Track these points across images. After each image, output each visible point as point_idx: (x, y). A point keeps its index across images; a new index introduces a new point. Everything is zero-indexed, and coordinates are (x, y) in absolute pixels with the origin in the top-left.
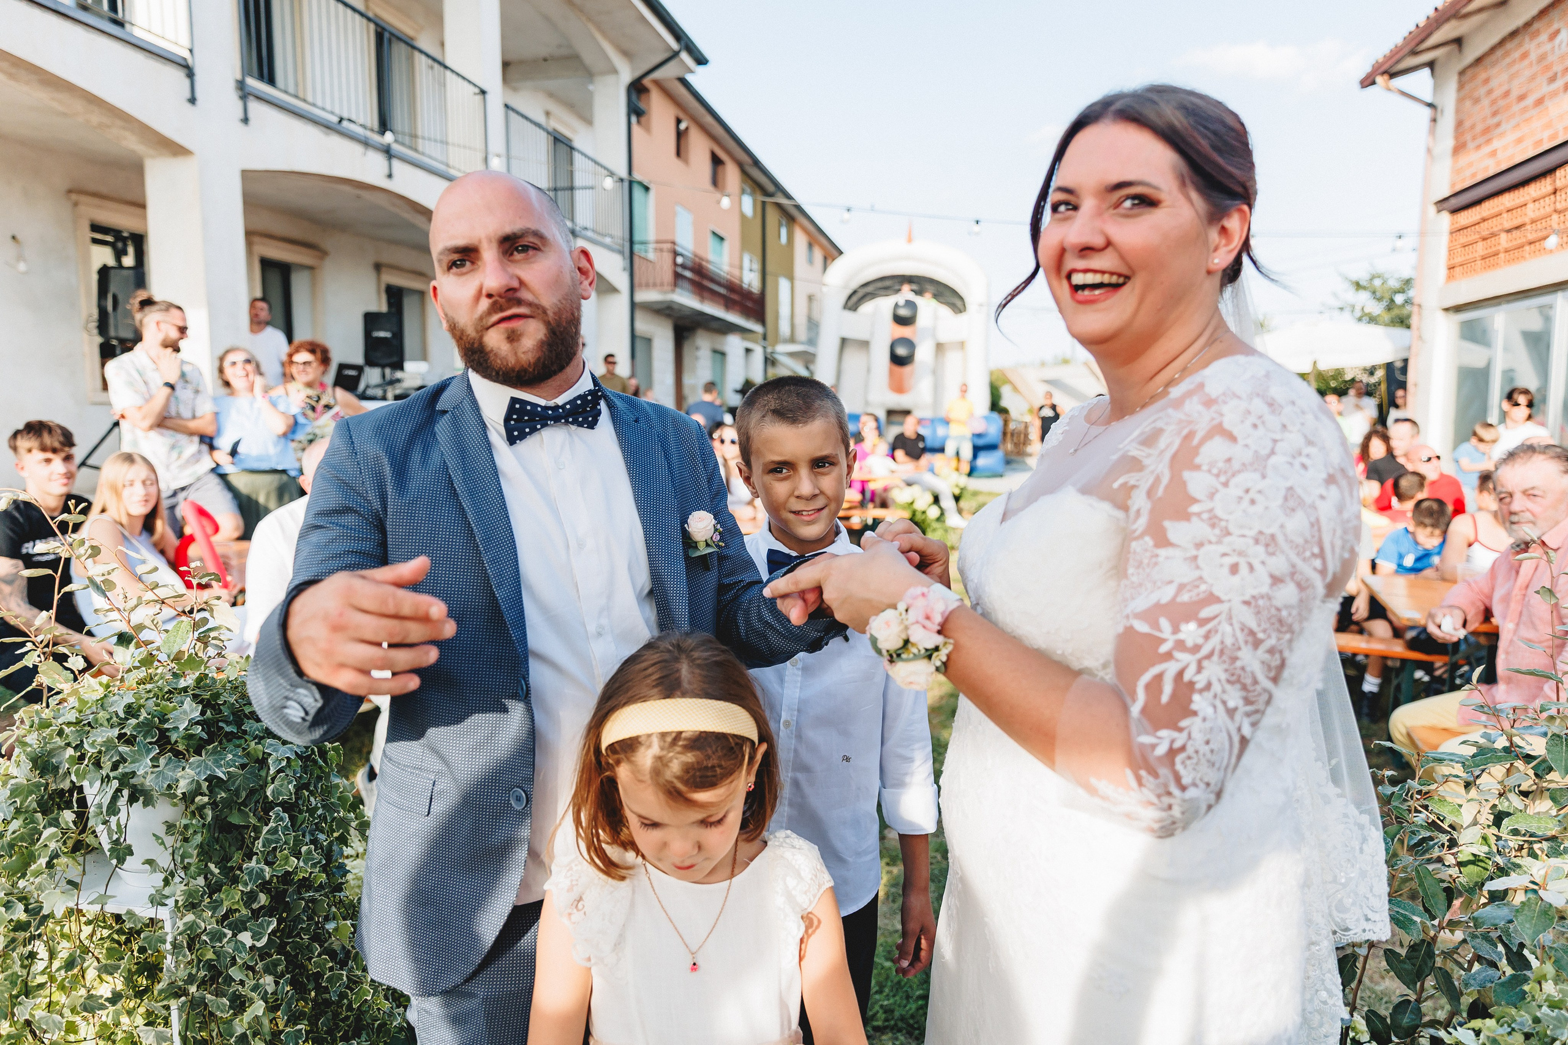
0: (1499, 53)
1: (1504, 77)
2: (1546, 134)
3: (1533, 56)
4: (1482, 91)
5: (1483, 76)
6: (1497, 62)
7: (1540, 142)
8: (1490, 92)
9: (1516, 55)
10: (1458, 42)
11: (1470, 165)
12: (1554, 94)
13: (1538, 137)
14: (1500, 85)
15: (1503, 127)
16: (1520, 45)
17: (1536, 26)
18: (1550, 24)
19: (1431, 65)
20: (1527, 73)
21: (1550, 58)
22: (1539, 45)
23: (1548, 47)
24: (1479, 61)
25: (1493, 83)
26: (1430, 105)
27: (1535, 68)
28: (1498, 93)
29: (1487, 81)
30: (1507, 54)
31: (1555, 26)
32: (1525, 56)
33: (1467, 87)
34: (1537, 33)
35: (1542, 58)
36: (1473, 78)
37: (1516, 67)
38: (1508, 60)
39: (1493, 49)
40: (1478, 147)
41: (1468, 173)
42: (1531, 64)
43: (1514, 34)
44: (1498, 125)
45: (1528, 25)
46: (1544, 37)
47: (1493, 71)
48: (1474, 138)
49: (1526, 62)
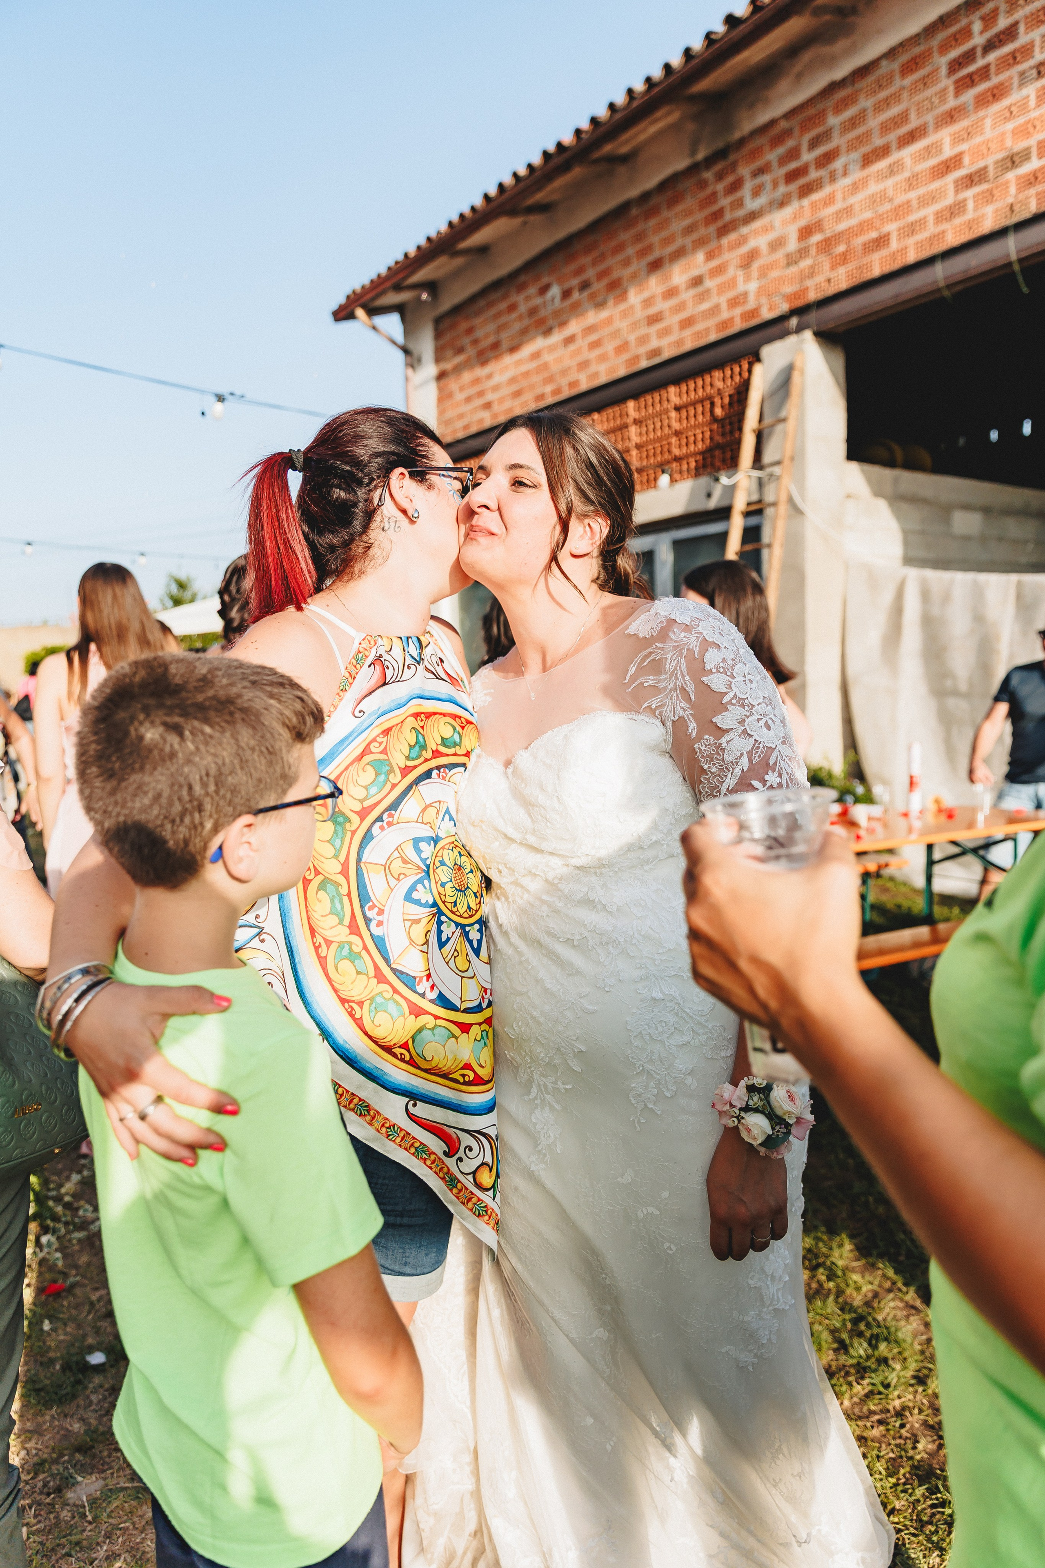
0: (482, 303)
1: (491, 327)
2: (548, 389)
3: (523, 308)
4: (466, 341)
5: (464, 325)
6: (478, 313)
7: (541, 397)
8: (475, 342)
9: (503, 306)
10: (432, 286)
11: (461, 416)
12: (552, 349)
13: (539, 391)
14: (486, 336)
15: (497, 379)
16: (505, 297)
17: (522, 278)
18: (537, 278)
19: (400, 309)
20: (517, 326)
21: (542, 313)
22: (528, 298)
23: (538, 301)
24: (457, 310)
25: (479, 333)
26: (406, 351)
27: (526, 322)
28: (486, 343)
29: (470, 331)
30: (490, 305)
31: (545, 280)
32: (512, 308)
33: (448, 337)
34: (522, 288)
35: (533, 312)
36: (453, 327)
37: (504, 319)
38: (493, 311)
39: (473, 299)
40: (468, 399)
41: (460, 424)
42: (520, 317)
43: (497, 285)
44: (489, 376)
45: (512, 276)
46: (532, 290)
47: (478, 321)
48: (462, 389)
49: (514, 315)
